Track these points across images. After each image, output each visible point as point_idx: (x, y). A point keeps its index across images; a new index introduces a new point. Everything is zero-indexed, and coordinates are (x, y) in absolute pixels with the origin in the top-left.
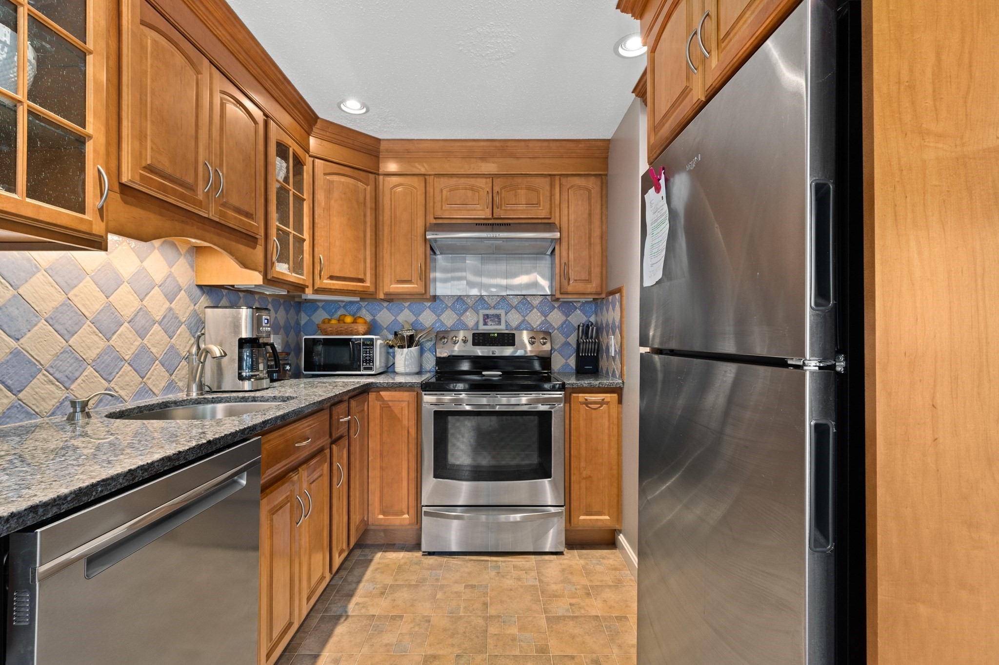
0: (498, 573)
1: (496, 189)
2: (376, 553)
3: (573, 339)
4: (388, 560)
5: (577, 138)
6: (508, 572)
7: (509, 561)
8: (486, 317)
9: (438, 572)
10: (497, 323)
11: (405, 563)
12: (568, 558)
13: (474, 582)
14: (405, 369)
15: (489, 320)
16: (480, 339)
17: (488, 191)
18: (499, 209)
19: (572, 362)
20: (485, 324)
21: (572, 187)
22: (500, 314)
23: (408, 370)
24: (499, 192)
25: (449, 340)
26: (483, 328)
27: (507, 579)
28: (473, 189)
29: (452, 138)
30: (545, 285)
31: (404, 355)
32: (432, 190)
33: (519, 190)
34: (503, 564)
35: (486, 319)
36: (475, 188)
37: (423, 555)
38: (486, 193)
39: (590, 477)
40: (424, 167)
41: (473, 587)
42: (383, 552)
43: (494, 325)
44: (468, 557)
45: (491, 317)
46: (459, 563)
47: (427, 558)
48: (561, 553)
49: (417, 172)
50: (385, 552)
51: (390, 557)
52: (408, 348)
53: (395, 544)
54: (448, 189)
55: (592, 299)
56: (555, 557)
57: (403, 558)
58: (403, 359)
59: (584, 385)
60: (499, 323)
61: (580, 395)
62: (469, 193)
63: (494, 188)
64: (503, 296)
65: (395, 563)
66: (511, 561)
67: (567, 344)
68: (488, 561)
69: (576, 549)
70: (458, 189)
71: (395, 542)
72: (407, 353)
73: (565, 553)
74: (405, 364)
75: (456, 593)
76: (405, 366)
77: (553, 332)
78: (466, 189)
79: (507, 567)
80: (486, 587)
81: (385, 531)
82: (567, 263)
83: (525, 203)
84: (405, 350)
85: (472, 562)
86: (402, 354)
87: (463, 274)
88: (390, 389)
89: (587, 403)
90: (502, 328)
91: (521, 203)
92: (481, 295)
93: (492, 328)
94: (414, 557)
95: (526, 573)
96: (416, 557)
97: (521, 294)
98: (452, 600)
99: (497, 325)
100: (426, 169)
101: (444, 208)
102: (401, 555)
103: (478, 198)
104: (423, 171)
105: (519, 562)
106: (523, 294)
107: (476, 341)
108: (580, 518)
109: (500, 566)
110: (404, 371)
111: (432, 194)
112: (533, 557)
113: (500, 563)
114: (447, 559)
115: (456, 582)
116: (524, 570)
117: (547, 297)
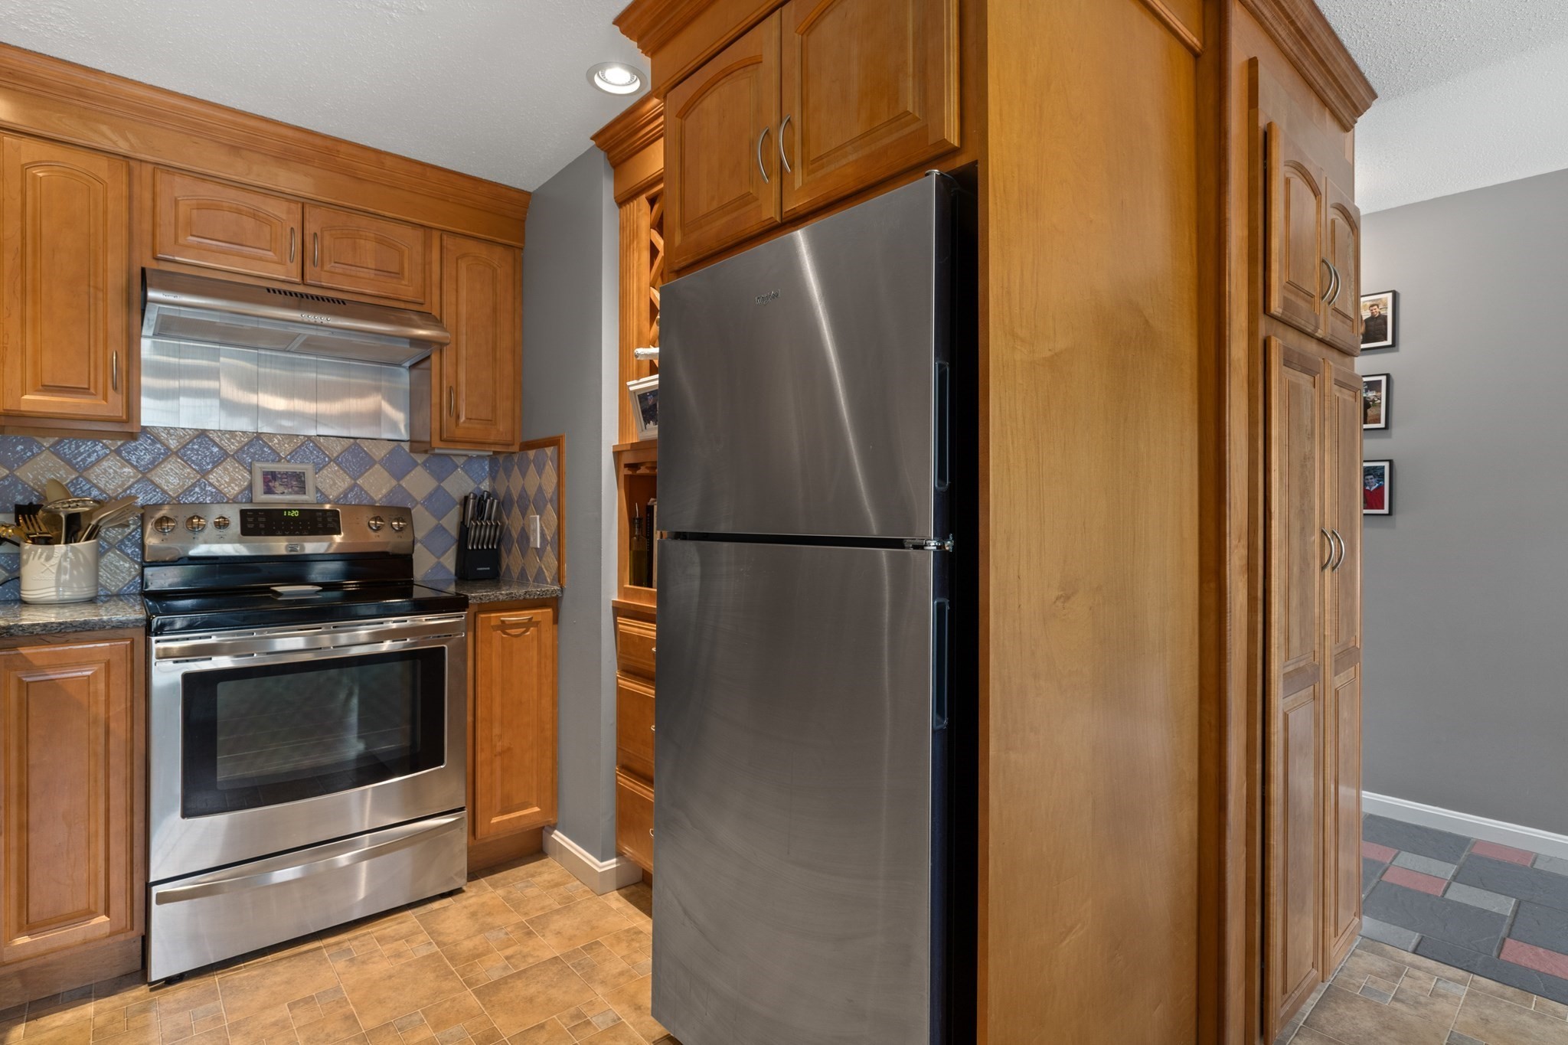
0: (352, 960)
1: (311, 228)
2: (7, 1030)
3: (451, 522)
4: (54, 1032)
5: (476, 175)
6: (371, 953)
7: (365, 935)
8: (270, 478)
9: (211, 1005)
10: (296, 489)
11: (112, 1020)
12: (473, 894)
13: (307, 992)
14: (57, 591)
15: (277, 484)
16: (257, 522)
17: (292, 229)
18: (318, 269)
19: (449, 561)
20: (269, 490)
21: (464, 256)
22: (304, 473)
23: (67, 595)
24: (319, 234)
25: (180, 525)
26: (262, 499)
27: (374, 963)
28: (255, 215)
29: (211, 100)
30: (396, 421)
31: (54, 561)
32: (147, 195)
33: (363, 242)
34: (355, 943)
35: (270, 481)
36: (261, 214)
37: (151, 990)
38: (289, 230)
39: (509, 749)
40: (127, 139)
41: (308, 1001)
42: (27, 1021)
43: (290, 493)
44: (269, 958)
45: (281, 478)
46: (254, 973)
47: (168, 991)
48: (459, 891)
49: (106, 145)
50: (36, 1018)
51: (58, 1023)
52: (66, 543)
53: (57, 996)
54: (194, 202)
55: (491, 453)
56: (450, 899)
57: (97, 1013)
58: (54, 570)
59: (501, 597)
60: (302, 490)
61: (493, 615)
62: (249, 223)
63: (307, 225)
64: (309, 438)
65: (81, 1030)
66: (369, 933)
67: (440, 529)
68: (319, 948)
69: (483, 877)
70: (219, 208)
71: (56, 991)
72: (65, 555)
73: (465, 888)
74: (58, 580)
75: (275, 1024)
76: (58, 583)
77: (414, 507)
78: (239, 212)
79: (363, 945)
80: (337, 990)
82: (454, 387)
83: (374, 267)
84: (60, 549)
85: (284, 962)
86: (48, 559)
87: (211, 384)
89: (504, 627)
90: (308, 499)
91: (365, 266)
92: (257, 433)
93: (282, 499)
94: (130, 1000)
95: (407, 941)
96: (136, 999)
97: (348, 435)
98: (272, 1038)
99: (297, 493)
100: (131, 145)
101: (181, 241)
102: (90, 1009)
103: (268, 238)
104: (123, 147)
105: (385, 929)
106: (352, 435)
107: (250, 526)
108: (492, 822)
109: (350, 949)
110: (54, 598)
111: (148, 203)
112: (409, 912)
113: (346, 945)
114: (220, 976)
115: (264, 1008)
116: (401, 938)
117: (402, 443)
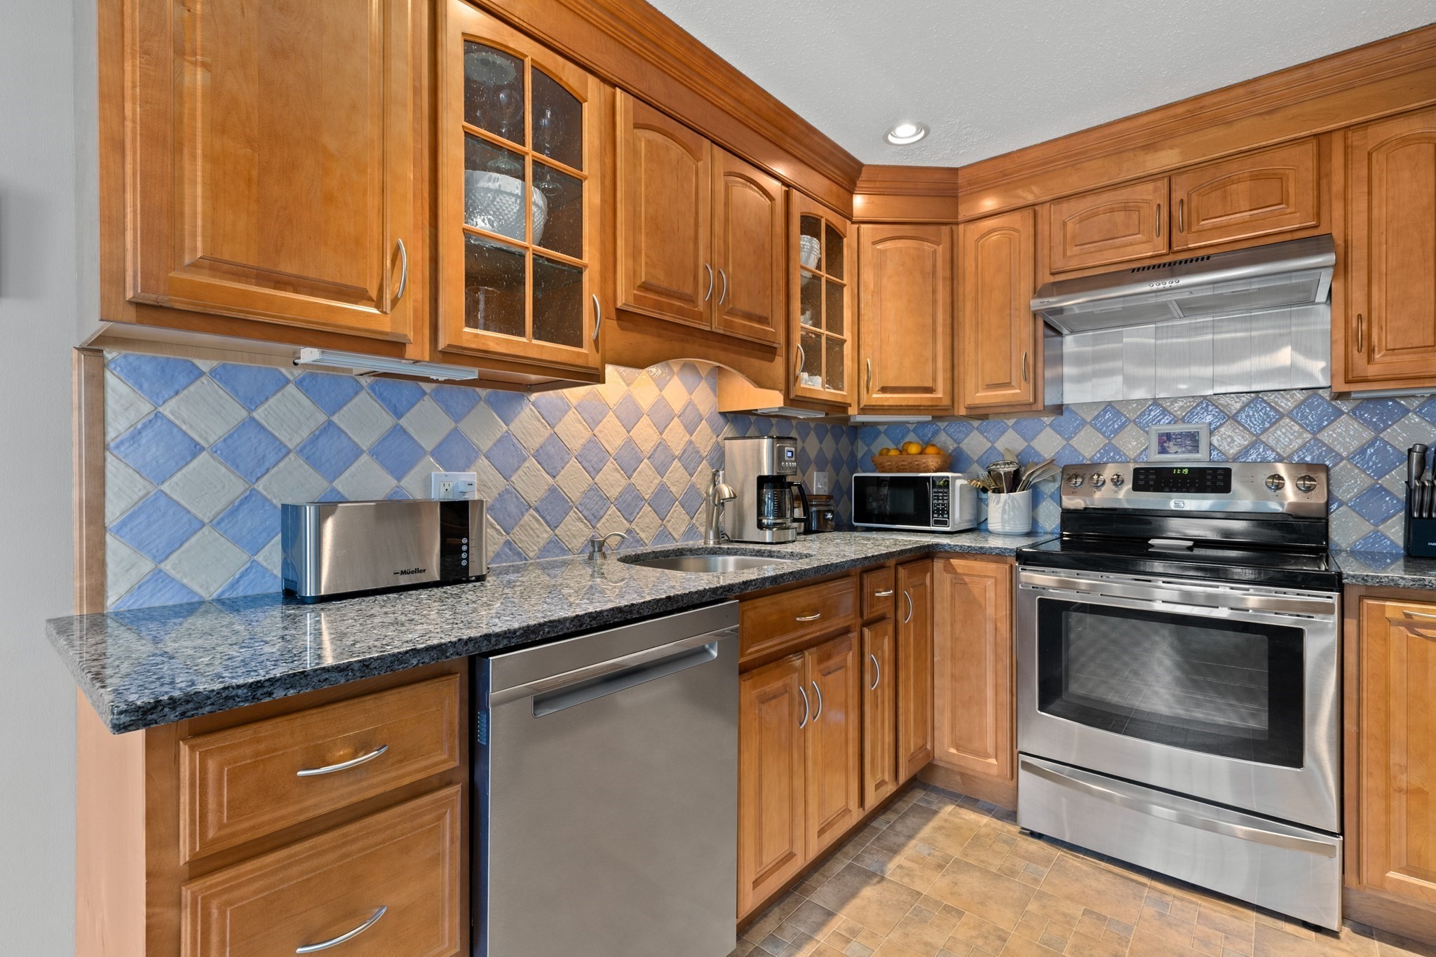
0: (1161, 915)
1: (1177, 196)
2: (945, 804)
3: (1396, 481)
4: (961, 821)
5: (1392, 34)
6: (1183, 922)
7: (1192, 902)
8: (1164, 439)
9: (1041, 868)
10: (1190, 448)
11: (988, 835)
12: (1348, 948)
13: (1105, 912)
14: (1003, 526)
15: (1171, 443)
16: (1150, 479)
17: (1159, 205)
18: (1185, 233)
19: (1395, 531)
20: (1163, 450)
21: (1378, 147)
22: (1198, 432)
23: (1008, 529)
24: (1185, 199)
25: (1086, 480)
26: (1156, 459)
27: (1177, 931)
28: (1126, 208)
29: (1083, 129)
30: (1317, 370)
31: (1001, 505)
32: (1046, 227)
33: (1234, 186)
34: (1177, 902)
35: (1165, 442)
36: (1131, 204)
37: (1021, 833)
38: (1155, 208)
39: (1420, 792)
40: (1033, 192)
41: (1101, 918)
42: (957, 805)
43: (1184, 452)
44: (1103, 864)
45: (1176, 439)
46: (1085, 868)
47: (1027, 840)
48: (1334, 934)
49: (1020, 203)
50: (961, 807)
51: (966, 817)
52: (1007, 492)
53: (978, 800)
54: (1077, 218)
56: (1313, 934)
57: (986, 825)
58: (1000, 510)
59: (1402, 583)
60: (1196, 448)
61: (1388, 603)
62: (1120, 217)
63: (1173, 195)
64: (1205, 397)
65: (971, 829)
66: (1197, 904)
67: (1377, 491)
68: (1144, 885)
69: (1379, 940)
70: (1096, 215)
71: (978, 797)
72: (1005, 502)
73: (1342, 935)
74: (1002, 518)
75: (1065, 915)
76: (1003, 521)
77: (1335, 465)
78: (1112, 210)
79: (1183, 910)
80: (1128, 929)
81: (962, 775)
82: (1365, 315)
83: (1248, 208)
84: (1004, 496)
85: (1110, 875)
86: (998, 502)
87: (1118, 364)
88: (967, 556)
89: (1409, 623)
90: (1200, 459)
91: (1237, 211)
92: (1154, 399)
93: (1179, 459)
94: (1006, 830)
95: (1226, 938)
96: (1009, 832)
97: (1249, 390)
98: (1055, 923)
99: (1190, 452)
100: (1035, 195)
101: (1068, 253)
102: (985, 820)
103: (1137, 222)
104: (1030, 198)
105: (1216, 911)
106: (1253, 389)
107: (1141, 483)
108: (1388, 875)
109: (1168, 904)
110: (1000, 530)
111: (1047, 233)
112: (1254, 914)
113: (1169, 899)
114: (1062, 853)
115: (1069, 897)
116: (1224, 932)
117: (1321, 391)
